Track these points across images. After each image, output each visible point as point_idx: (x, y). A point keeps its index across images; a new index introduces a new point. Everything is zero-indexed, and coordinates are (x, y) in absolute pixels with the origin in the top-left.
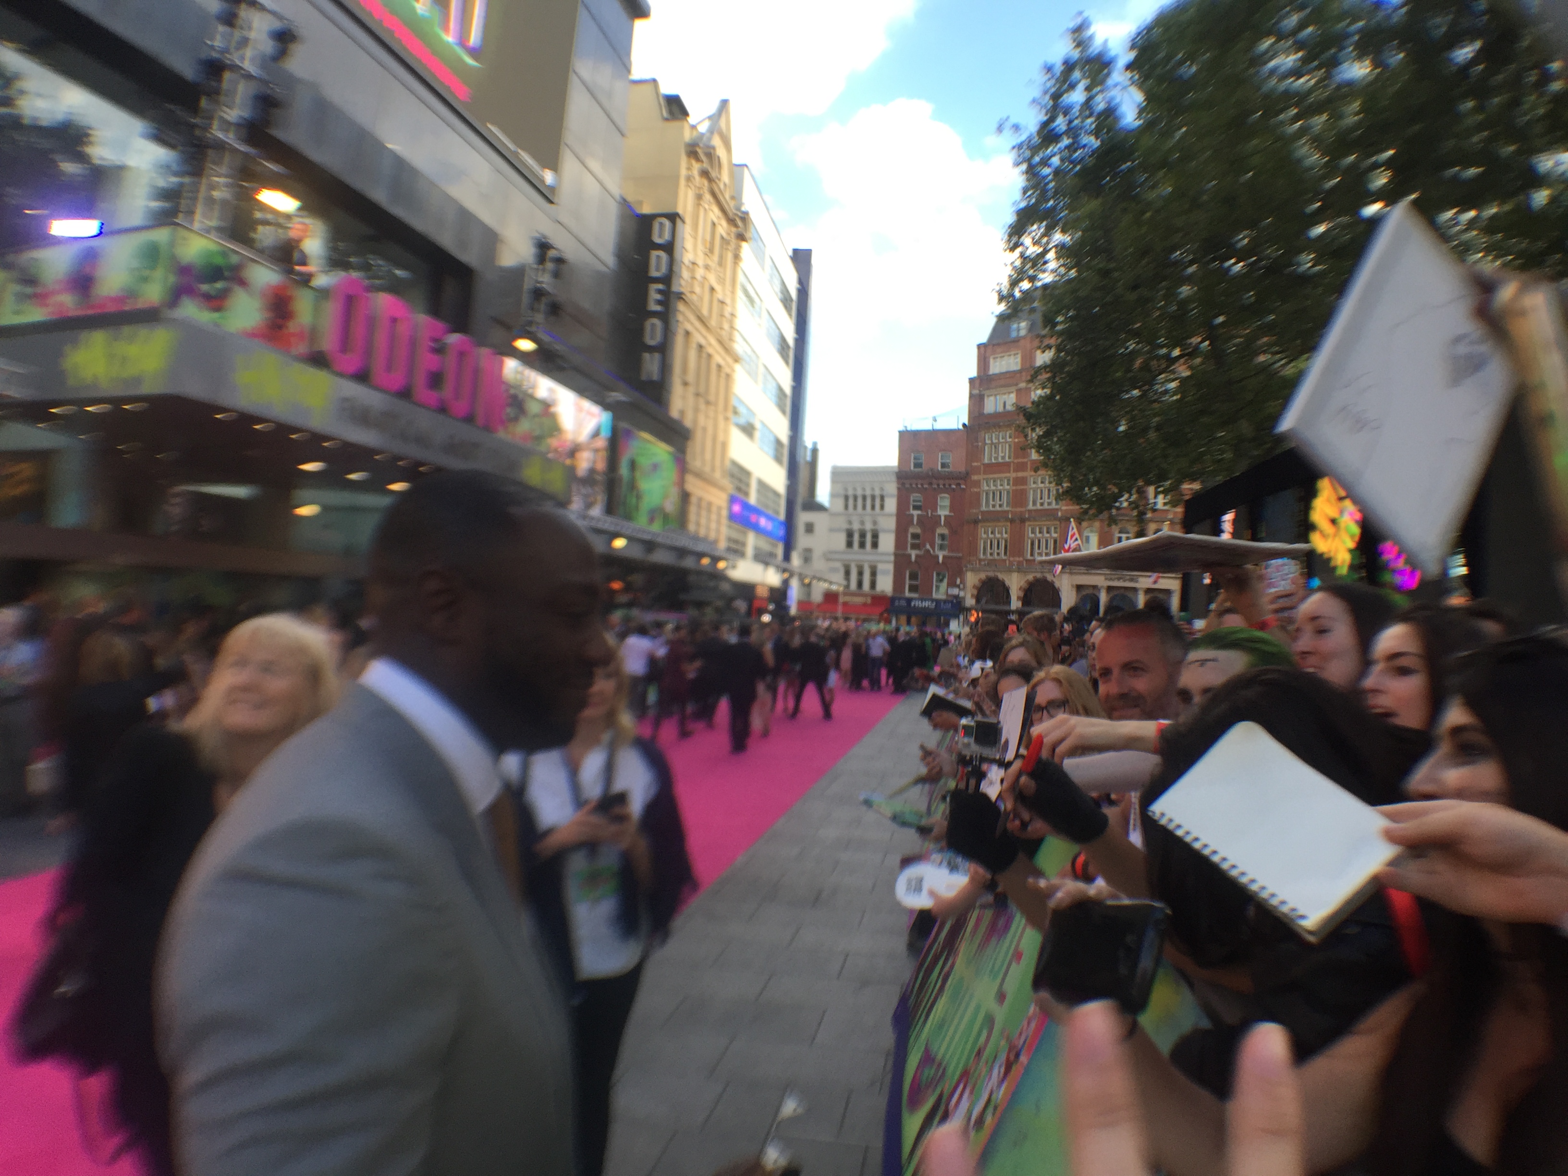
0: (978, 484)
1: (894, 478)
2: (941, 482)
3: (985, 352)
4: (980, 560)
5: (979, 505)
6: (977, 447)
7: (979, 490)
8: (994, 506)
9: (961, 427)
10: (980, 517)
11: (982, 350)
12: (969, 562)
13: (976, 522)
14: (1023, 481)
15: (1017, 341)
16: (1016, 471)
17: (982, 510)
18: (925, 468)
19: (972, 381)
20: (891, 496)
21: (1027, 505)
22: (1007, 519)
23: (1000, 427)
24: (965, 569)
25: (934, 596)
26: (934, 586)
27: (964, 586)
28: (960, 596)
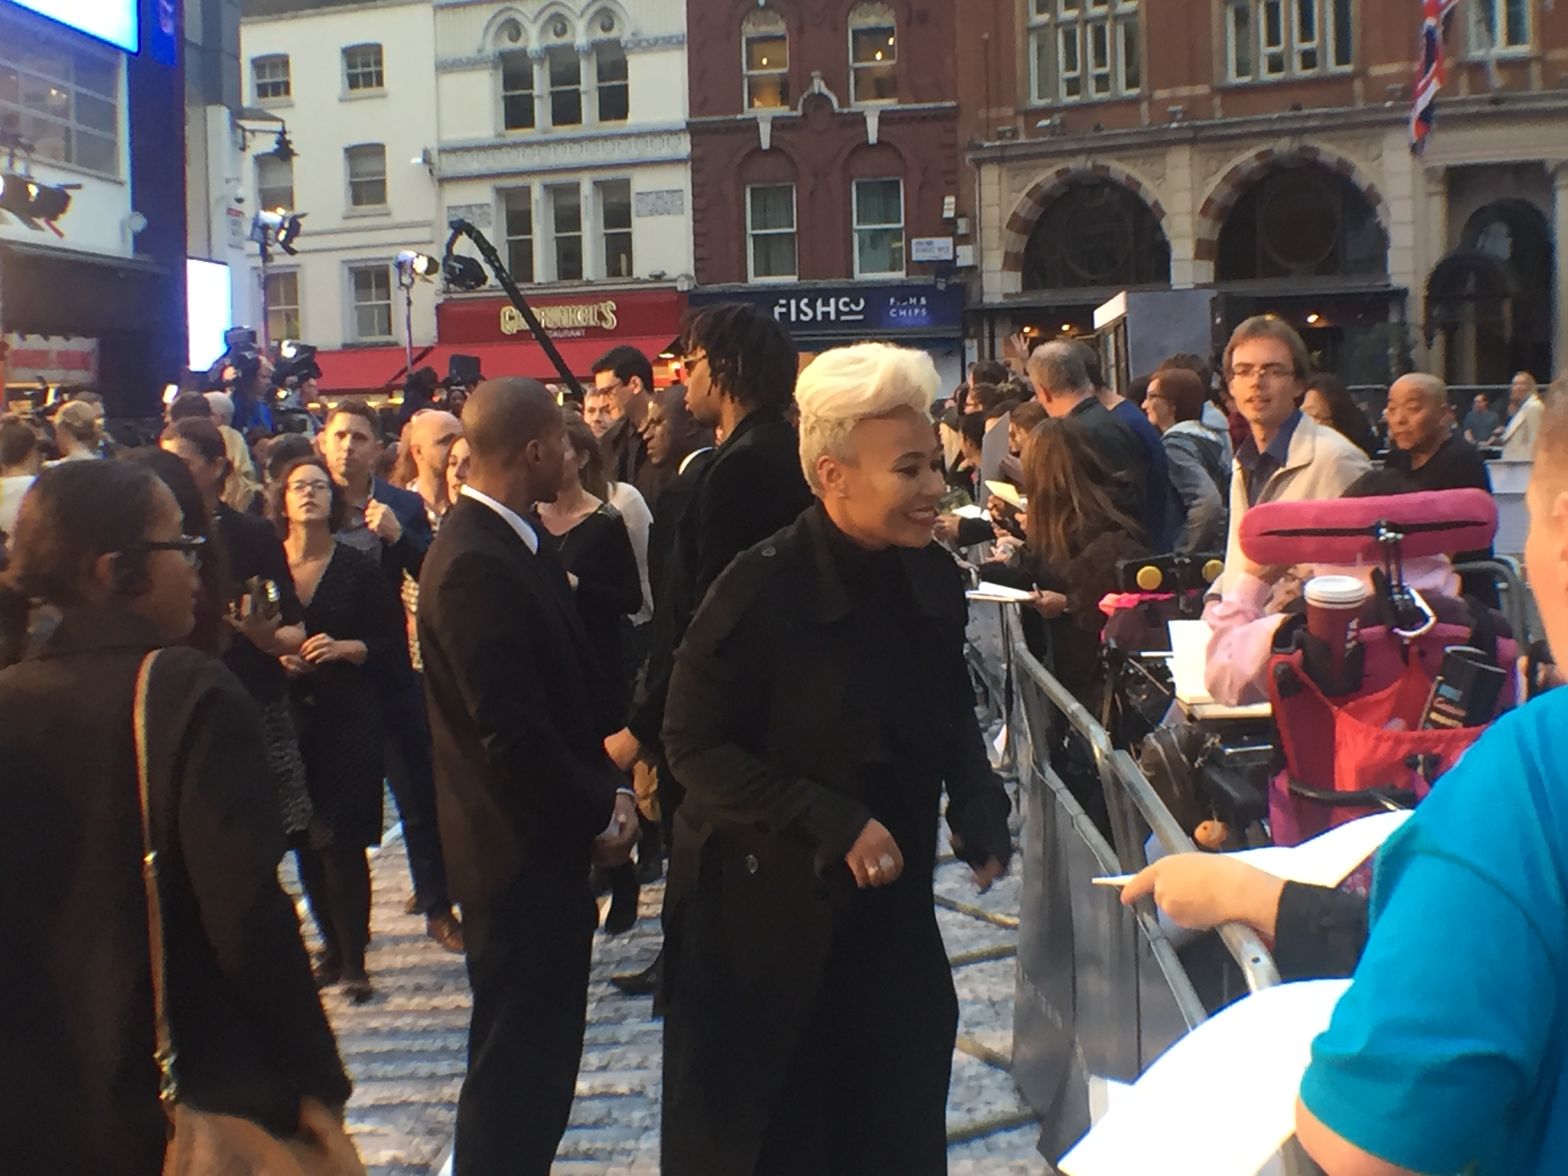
12: (987, 127)
24: (969, 157)
25: (859, 276)
26: (856, 237)
27: (973, 225)
28: (960, 263)
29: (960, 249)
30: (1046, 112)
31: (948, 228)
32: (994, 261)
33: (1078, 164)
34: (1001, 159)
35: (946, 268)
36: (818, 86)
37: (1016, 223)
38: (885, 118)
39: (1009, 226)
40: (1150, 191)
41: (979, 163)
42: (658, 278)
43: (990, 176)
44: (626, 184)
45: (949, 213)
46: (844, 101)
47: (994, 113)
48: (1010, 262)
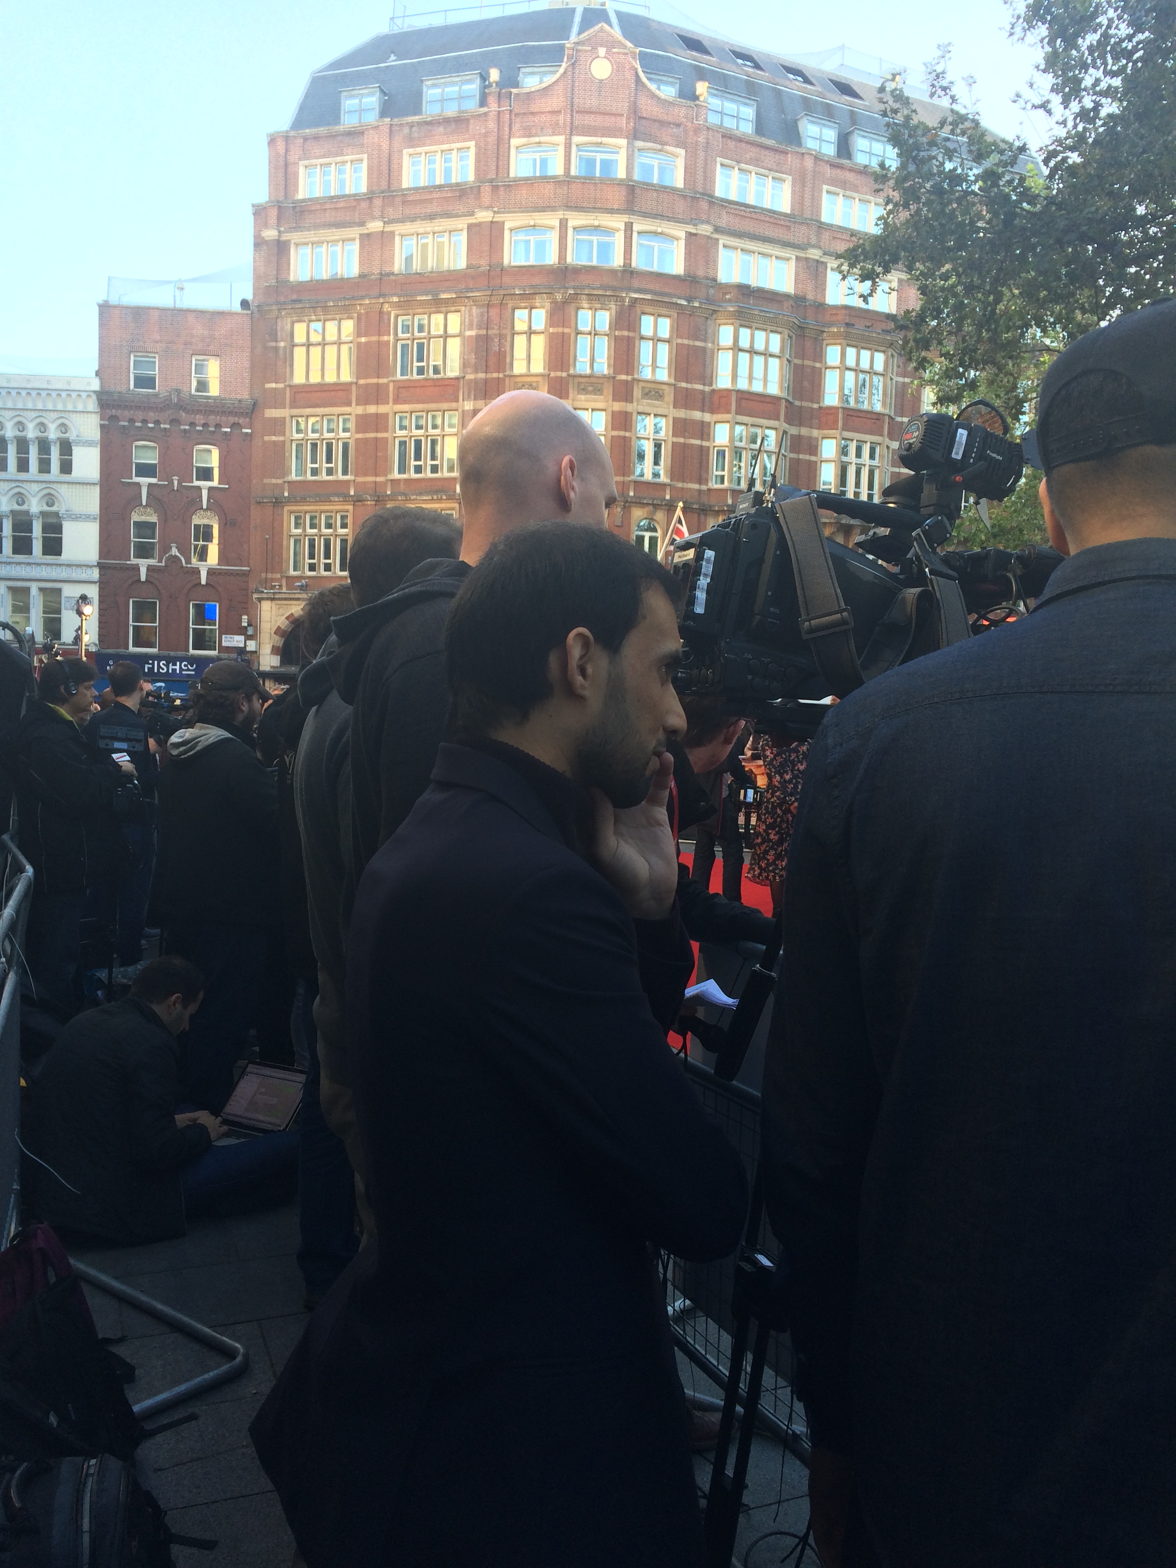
0: (278, 426)
1: (91, 405)
2: (200, 419)
3: (287, 151)
4: (290, 579)
5: (284, 470)
6: (276, 349)
7: (281, 438)
8: (314, 472)
9: (237, 307)
10: (286, 494)
11: (281, 146)
12: (266, 583)
13: (278, 503)
14: (378, 422)
15: (354, 134)
16: (364, 400)
17: (289, 479)
18: (160, 389)
19: (259, 212)
20: (89, 444)
21: (388, 470)
22: (346, 498)
23: (325, 308)
24: (255, 596)
25: (192, 652)
26: (191, 631)
27: (255, 630)
28: (248, 649)
29: (248, 642)
30: (299, 578)
31: (242, 631)
32: (266, 649)
34: (272, 599)
35: (241, 651)
36: (174, 551)
37: (278, 631)
38: (211, 572)
39: (275, 633)
41: (260, 600)
42: (76, 644)
43: (266, 606)
44: (58, 591)
45: (245, 624)
47: (270, 576)
48: (275, 650)
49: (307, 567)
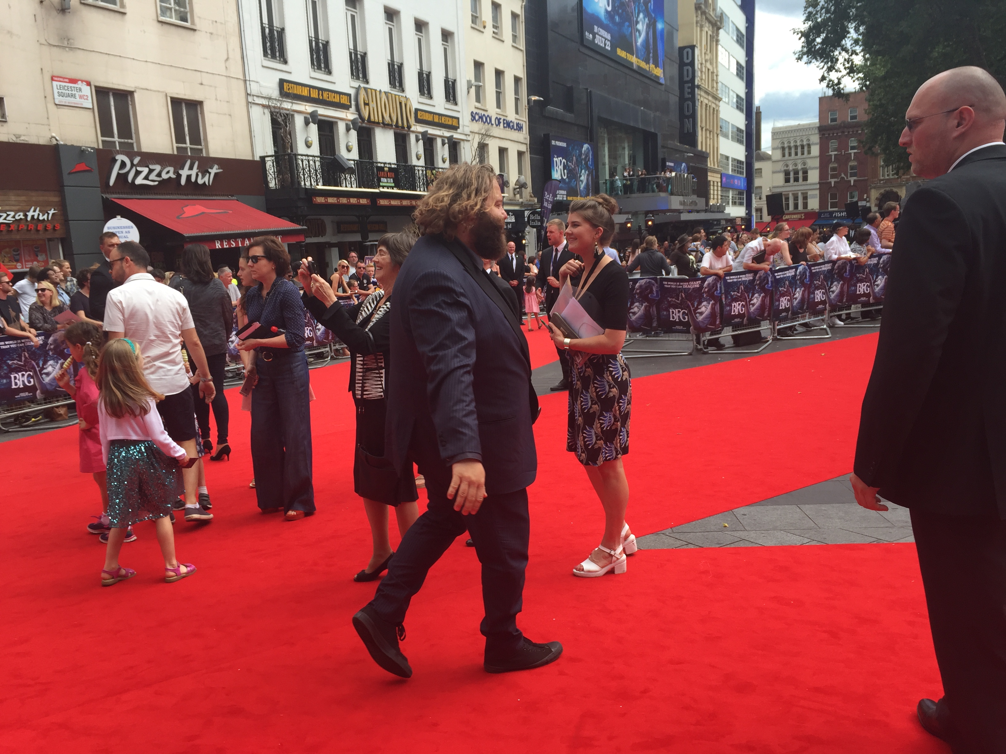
1: (817, 131)
2: (851, 130)
4: (880, 180)
18: (839, 122)
20: (816, 144)
24: (869, 187)
27: (870, 199)
29: (867, 203)
30: (883, 180)
31: (865, 200)
33: (887, 189)
34: (874, 188)
36: (843, 175)
37: (877, 199)
38: (855, 181)
40: (900, 194)
41: (871, 189)
42: (812, 209)
43: (873, 191)
44: (807, 193)
45: (865, 197)
46: (847, 178)
47: (874, 180)
48: (876, 205)
49: (886, 175)
